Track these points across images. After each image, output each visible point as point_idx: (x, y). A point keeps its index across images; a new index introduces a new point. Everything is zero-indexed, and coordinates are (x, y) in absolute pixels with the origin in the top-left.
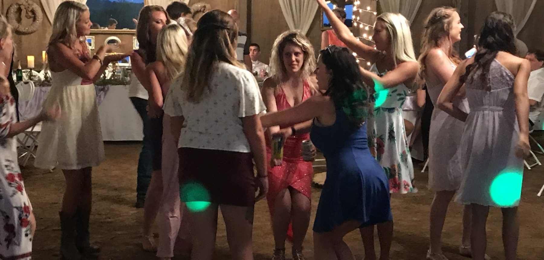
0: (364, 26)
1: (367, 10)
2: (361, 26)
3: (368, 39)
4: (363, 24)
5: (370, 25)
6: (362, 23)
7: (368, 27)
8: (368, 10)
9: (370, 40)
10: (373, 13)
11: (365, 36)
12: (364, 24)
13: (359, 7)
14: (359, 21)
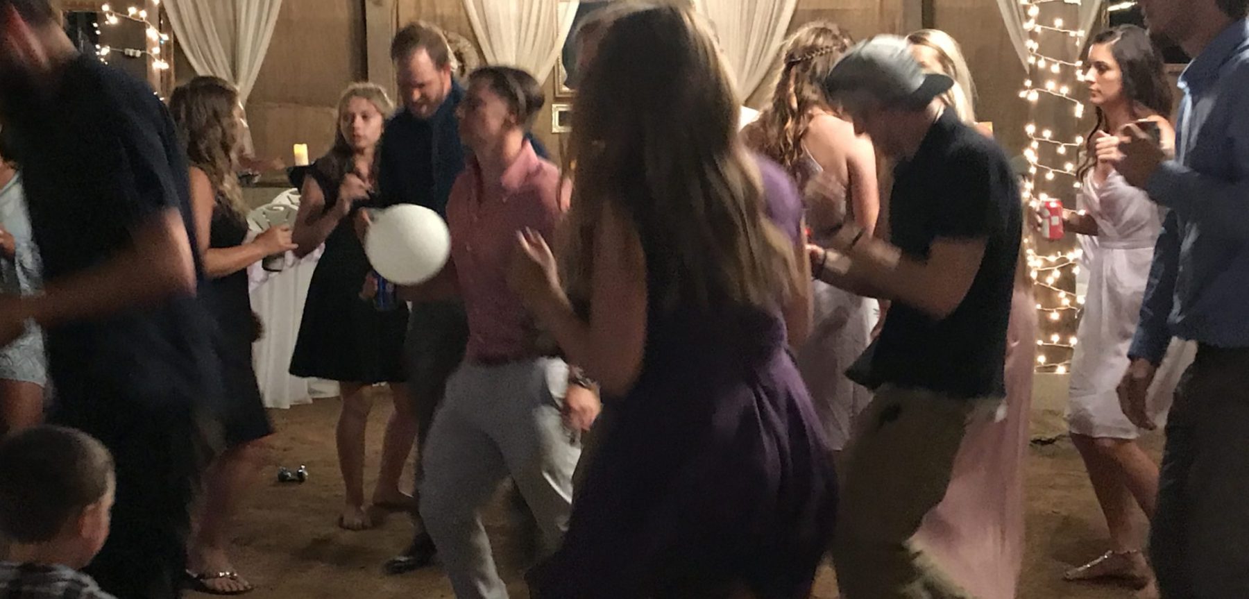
0: (1049, 63)
1: (1053, 26)
2: (1042, 64)
3: (1059, 93)
4: (1045, 60)
5: (1061, 62)
6: (1043, 58)
7: (1058, 64)
8: (1057, 26)
9: (1064, 96)
10: (1069, 33)
11: (1050, 86)
12: (1049, 59)
13: (1039, 21)
14: (1037, 52)
